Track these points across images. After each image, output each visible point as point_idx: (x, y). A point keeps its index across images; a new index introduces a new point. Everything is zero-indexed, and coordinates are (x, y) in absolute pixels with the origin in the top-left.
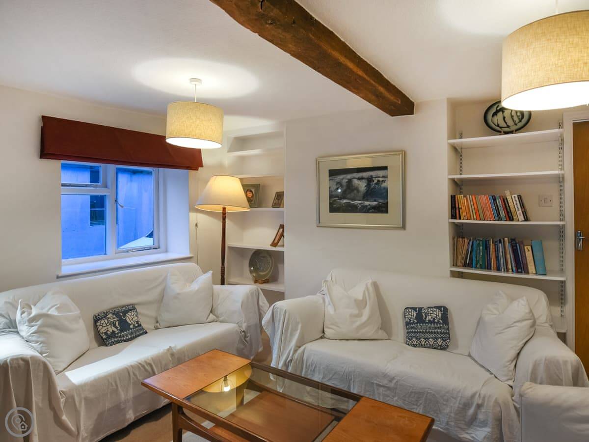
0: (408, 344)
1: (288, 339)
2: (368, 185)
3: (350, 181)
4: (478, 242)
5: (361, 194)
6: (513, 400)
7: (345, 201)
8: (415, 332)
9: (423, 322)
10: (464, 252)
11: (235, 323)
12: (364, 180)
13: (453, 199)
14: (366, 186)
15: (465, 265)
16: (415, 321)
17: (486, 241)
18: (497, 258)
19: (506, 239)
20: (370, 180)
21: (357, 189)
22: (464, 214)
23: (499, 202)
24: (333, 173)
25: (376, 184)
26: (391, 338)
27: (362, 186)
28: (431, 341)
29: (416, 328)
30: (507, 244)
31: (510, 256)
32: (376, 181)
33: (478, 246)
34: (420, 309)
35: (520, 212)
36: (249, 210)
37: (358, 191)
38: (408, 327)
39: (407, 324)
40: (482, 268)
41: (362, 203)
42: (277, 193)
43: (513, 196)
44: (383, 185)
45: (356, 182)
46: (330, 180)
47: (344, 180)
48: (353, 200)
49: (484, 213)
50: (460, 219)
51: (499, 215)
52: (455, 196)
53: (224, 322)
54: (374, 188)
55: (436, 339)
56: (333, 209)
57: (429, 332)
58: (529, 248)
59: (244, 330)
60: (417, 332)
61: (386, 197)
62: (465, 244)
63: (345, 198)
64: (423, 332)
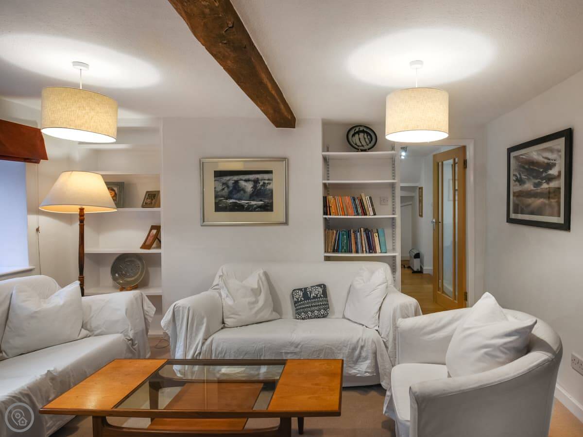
0: (298, 319)
1: (194, 335)
2: (255, 187)
3: (236, 182)
4: (343, 232)
5: (247, 195)
6: (382, 337)
7: (231, 201)
8: (303, 308)
9: (309, 298)
10: (333, 240)
11: (118, 333)
12: (250, 182)
13: (325, 199)
14: (252, 188)
15: (334, 251)
16: (303, 299)
17: (349, 231)
18: (356, 243)
19: (362, 229)
20: (256, 182)
21: (244, 190)
22: (334, 211)
23: (357, 202)
24: (219, 174)
25: (262, 186)
26: (283, 317)
27: (249, 187)
28: (316, 313)
29: (303, 304)
30: (363, 233)
31: (365, 242)
32: (261, 183)
33: (343, 235)
34: (305, 289)
35: (371, 209)
36: (116, 210)
37: (245, 192)
38: (296, 305)
39: (295, 303)
40: (345, 252)
41: (248, 203)
42: (147, 192)
43: (366, 197)
44: (269, 187)
45: (242, 183)
46: (215, 181)
47: (231, 181)
48: (240, 199)
49: (347, 210)
50: (330, 215)
51: (357, 211)
52: (326, 197)
53: (102, 335)
54: (260, 189)
55: (319, 310)
56: (218, 208)
57: (314, 306)
58: (377, 234)
59: (131, 337)
60: (305, 307)
61: (271, 197)
62: (334, 235)
63: (231, 198)
64: (309, 307)
